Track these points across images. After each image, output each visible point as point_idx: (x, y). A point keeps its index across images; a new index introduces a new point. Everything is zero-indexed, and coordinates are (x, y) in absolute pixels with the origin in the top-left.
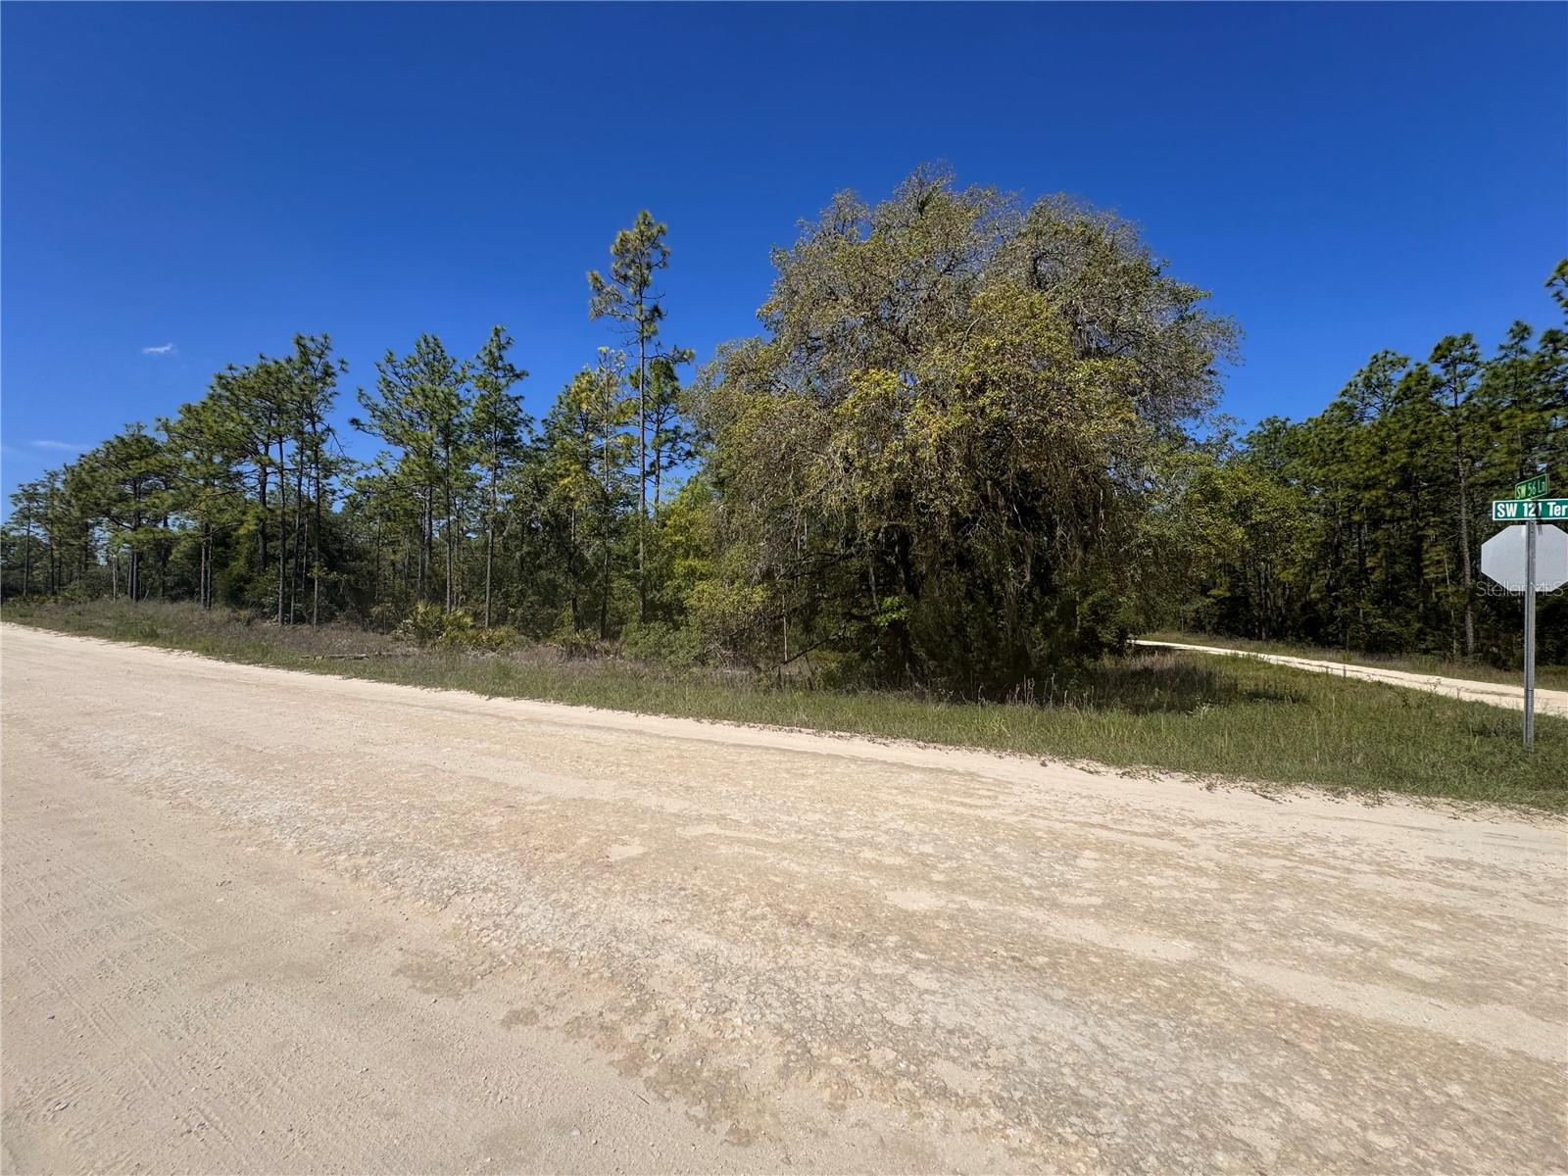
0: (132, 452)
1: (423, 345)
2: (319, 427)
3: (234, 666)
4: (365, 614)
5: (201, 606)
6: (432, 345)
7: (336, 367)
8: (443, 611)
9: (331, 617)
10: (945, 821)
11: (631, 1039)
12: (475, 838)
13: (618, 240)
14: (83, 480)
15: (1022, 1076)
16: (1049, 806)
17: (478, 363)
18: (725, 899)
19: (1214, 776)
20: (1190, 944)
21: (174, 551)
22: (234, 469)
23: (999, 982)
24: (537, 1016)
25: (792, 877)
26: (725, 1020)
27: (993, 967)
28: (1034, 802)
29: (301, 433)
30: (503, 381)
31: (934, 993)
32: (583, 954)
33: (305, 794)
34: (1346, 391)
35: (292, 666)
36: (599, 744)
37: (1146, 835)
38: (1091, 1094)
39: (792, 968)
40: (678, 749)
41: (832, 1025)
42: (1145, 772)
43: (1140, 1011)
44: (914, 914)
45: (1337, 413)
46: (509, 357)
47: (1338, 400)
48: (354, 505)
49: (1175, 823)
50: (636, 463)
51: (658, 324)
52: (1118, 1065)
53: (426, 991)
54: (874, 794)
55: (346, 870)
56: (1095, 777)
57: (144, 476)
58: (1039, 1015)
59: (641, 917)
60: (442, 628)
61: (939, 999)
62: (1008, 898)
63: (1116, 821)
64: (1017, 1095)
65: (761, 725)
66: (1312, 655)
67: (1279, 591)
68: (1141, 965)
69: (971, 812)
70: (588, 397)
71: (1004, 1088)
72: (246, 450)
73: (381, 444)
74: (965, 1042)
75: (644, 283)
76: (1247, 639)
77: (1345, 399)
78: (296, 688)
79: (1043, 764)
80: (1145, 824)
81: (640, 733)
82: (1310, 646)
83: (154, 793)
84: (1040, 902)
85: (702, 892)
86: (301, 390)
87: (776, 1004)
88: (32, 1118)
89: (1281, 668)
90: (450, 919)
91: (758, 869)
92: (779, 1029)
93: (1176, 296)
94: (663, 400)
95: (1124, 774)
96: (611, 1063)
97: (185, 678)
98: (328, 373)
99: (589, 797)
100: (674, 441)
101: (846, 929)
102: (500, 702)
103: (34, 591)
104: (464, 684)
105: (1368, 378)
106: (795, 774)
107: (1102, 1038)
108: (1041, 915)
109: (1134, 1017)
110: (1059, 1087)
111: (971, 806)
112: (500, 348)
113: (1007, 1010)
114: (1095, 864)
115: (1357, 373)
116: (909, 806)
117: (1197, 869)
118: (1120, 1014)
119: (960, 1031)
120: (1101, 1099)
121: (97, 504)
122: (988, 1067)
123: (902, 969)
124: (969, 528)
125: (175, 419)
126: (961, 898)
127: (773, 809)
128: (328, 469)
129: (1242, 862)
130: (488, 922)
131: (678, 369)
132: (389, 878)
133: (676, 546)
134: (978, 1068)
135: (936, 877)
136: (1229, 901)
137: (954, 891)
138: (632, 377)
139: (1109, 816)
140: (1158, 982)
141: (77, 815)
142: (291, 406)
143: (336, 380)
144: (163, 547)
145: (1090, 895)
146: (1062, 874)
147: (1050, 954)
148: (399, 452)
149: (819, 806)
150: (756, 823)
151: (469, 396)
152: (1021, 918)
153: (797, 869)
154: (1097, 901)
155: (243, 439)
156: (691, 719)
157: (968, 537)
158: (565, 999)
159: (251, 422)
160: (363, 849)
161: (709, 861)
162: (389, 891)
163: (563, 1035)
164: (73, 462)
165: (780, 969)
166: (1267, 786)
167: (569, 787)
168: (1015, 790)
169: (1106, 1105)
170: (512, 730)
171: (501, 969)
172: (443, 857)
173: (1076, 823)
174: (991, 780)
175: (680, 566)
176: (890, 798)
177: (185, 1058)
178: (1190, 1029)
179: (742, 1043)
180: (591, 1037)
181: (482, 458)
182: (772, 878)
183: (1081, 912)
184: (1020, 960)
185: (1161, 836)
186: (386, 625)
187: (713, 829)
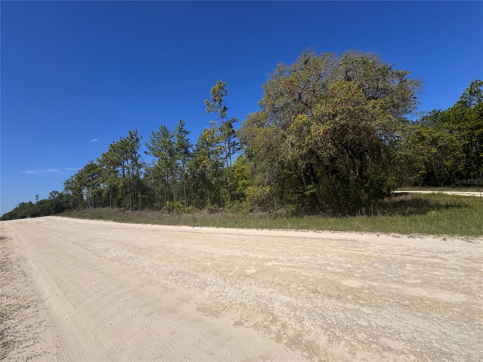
0: (91, 168)
1: (161, 128)
2: (137, 155)
3: (122, 224)
4: (153, 206)
5: (111, 208)
6: (163, 128)
7: (140, 138)
8: (174, 203)
9: (144, 208)
10: (351, 256)
11: (275, 330)
12: (205, 269)
13: (212, 90)
14: (79, 178)
15: (417, 343)
16: (386, 249)
17: (176, 131)
18: (288, 285)
19: (445, 235)
20: (463, 296)
21: (103, 193)
22: (116, 170)
23: (394, 310)
24: (243, 323)
25: (307, 277)
26: (303, 324)
27: (389, 305)
28: (380, 248)
29: (132, 157)
30: (184, 135)
31: (372, 314)
32: (250, 303)
33: (153, 258)
34: (463, 97)
35: (138, 222)
36: (230, 239)
37: (427, 257)
38: (447, 350)
39: (319, 307)
40: (254, 239)
41: (340, 326)
42: (417, 236)
43: (454, 320)
44: (354, 288)
45: (459, 105)
46: (184, 128)
47: (460, 100)
48: (146, 176)
49: (437, 253)
50: (223, 154)
51: (226, 112)
52: (453, 340)
53: (208, 316)
54: (323, 249)
55: (172, 280)
56: (398, 239)
57: (94, 174)
58: (414, 322)
59: (264, 292)
60: (174, 208)
61: (375, 316)
62: (385, 282)
63: (413, 253)
64: (418, 350)
65: (277, 229)
66: (463, 190)
67: (446, 169)
68: (447, 304)
69: (359, 253)
70: (208, 136)
71: (412, 347)
72: (119, 164)
73: (153, 157)
74: (390, 331)
75: (221, 101)
76: (436, 187)
77: (462, 99)
78: (140, 229)
79: (378, 235)
80: (425, 254)
81: (241, 234)
82: (461, 187)
83: (115, 260)
84: (398, 282)
85: (280, 283)
86: (131, 145)
87: (318, 319)
88: (115, 353)
89: (453, 196)
90: (206, 294)
91: (295, 275)
92: (323, 328)
93: (399, 75)
94: (229, 134)
95: (409, 237)
96: (271, 338)
97: (112, 228)
98: (138, 140)
99: (233, 255)
100: (233, 146)
101: (332, 293)
102: (197, 228)
103: (70, 208)
104: (185, 224)
105: (470, 91)
106: (295, 244)
107: (442, 330)
108: (400, 287)
109: (452, 322)
110: (433, 348)
111: (358, 251)
112: (182, 126)
113: (402, 320)
114: (413, 268)
115: (466, 90)
116: (337, 252)
117: (453, 269)
118: (446, 321)
119: (387, 327)
120: (452, 352)
121: (83, 183)
122: (403, 340)
123: (357, 307)
124: (336, 160)
125: (101, 158)
126: (368, 282)
127: (292, 256)
128: (140, 166)
129: (470, 265)
130: (218, 294)
131: (233, 124)
132: (185, 282)
133: (238, 177)
134: (399, 340)
135: (357, 275)
136: (471, 280)
137: (365, 280)
138: (220, 129)
139: (410, 252)
140: (456, 310)
141: (98, 268)
142: (129, 150)
143: (140, 141)
144: (100, 193)
145: (416, 279)
146: (402, 272)
147: (409, 300)
148: (157, 159)
149: (307, 254)
150: (288, 260)
151: (175, 141)
152: (393, 288)
153: (308, 274)
154: (420, 281)
155: (118, 161)
156: (255, 229)
157: (336, 163)
158: (249, 317)
159: (120, 156)
160: (175, 274)
161: (278, 273)
162: (186, 286)
163: (253, 329)
164: (77, 173)
165: (315, 307)
166: (468, 238)
167: (227, 252)
168: (372, 244)
169: (455, 354)
170: (203, 236)
171: (227, 309)
172: (198, 275)
173: (399, 255)
174: (361, 242)
175: (240, 183)
176: (330, 250)
177: (149, 336)
178: (477, 327)
179: (312, 331)
180: (262, 330)
181: (180, 158)
182: (301, 278)
183: (415, 285)
184: (399, 303)
185: (434, 257)
186: (158, 209)
187: (275, 263)
